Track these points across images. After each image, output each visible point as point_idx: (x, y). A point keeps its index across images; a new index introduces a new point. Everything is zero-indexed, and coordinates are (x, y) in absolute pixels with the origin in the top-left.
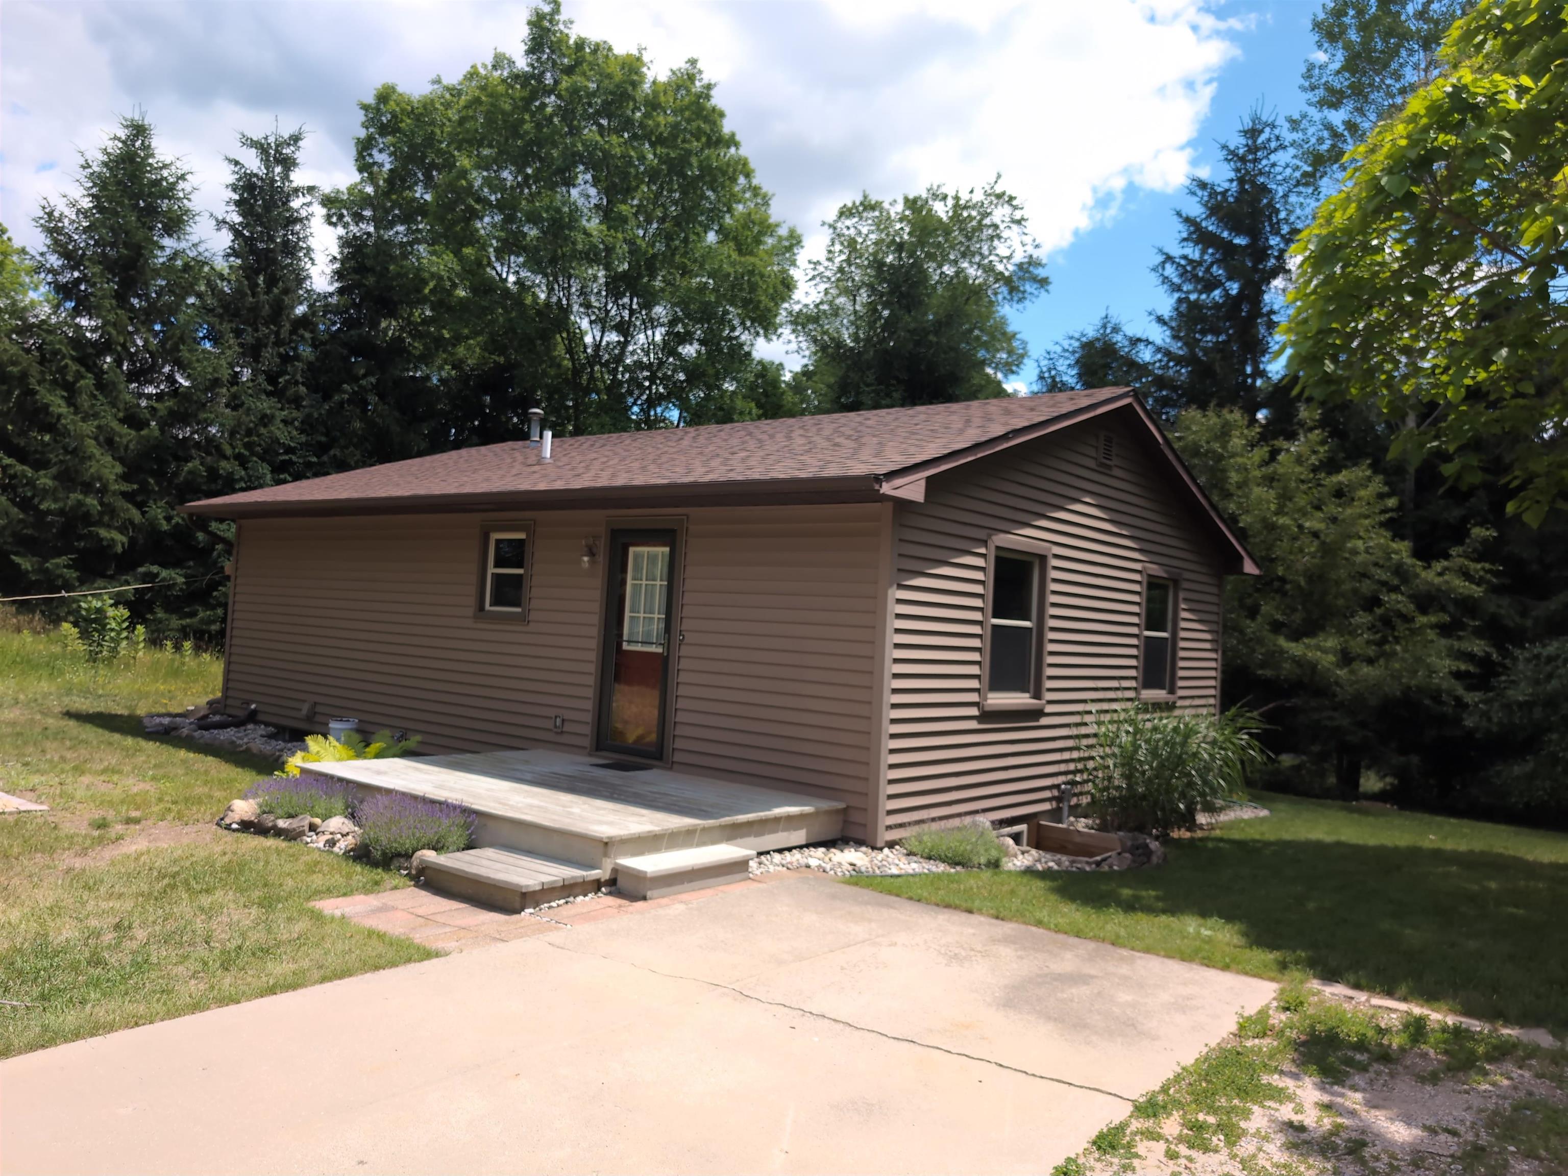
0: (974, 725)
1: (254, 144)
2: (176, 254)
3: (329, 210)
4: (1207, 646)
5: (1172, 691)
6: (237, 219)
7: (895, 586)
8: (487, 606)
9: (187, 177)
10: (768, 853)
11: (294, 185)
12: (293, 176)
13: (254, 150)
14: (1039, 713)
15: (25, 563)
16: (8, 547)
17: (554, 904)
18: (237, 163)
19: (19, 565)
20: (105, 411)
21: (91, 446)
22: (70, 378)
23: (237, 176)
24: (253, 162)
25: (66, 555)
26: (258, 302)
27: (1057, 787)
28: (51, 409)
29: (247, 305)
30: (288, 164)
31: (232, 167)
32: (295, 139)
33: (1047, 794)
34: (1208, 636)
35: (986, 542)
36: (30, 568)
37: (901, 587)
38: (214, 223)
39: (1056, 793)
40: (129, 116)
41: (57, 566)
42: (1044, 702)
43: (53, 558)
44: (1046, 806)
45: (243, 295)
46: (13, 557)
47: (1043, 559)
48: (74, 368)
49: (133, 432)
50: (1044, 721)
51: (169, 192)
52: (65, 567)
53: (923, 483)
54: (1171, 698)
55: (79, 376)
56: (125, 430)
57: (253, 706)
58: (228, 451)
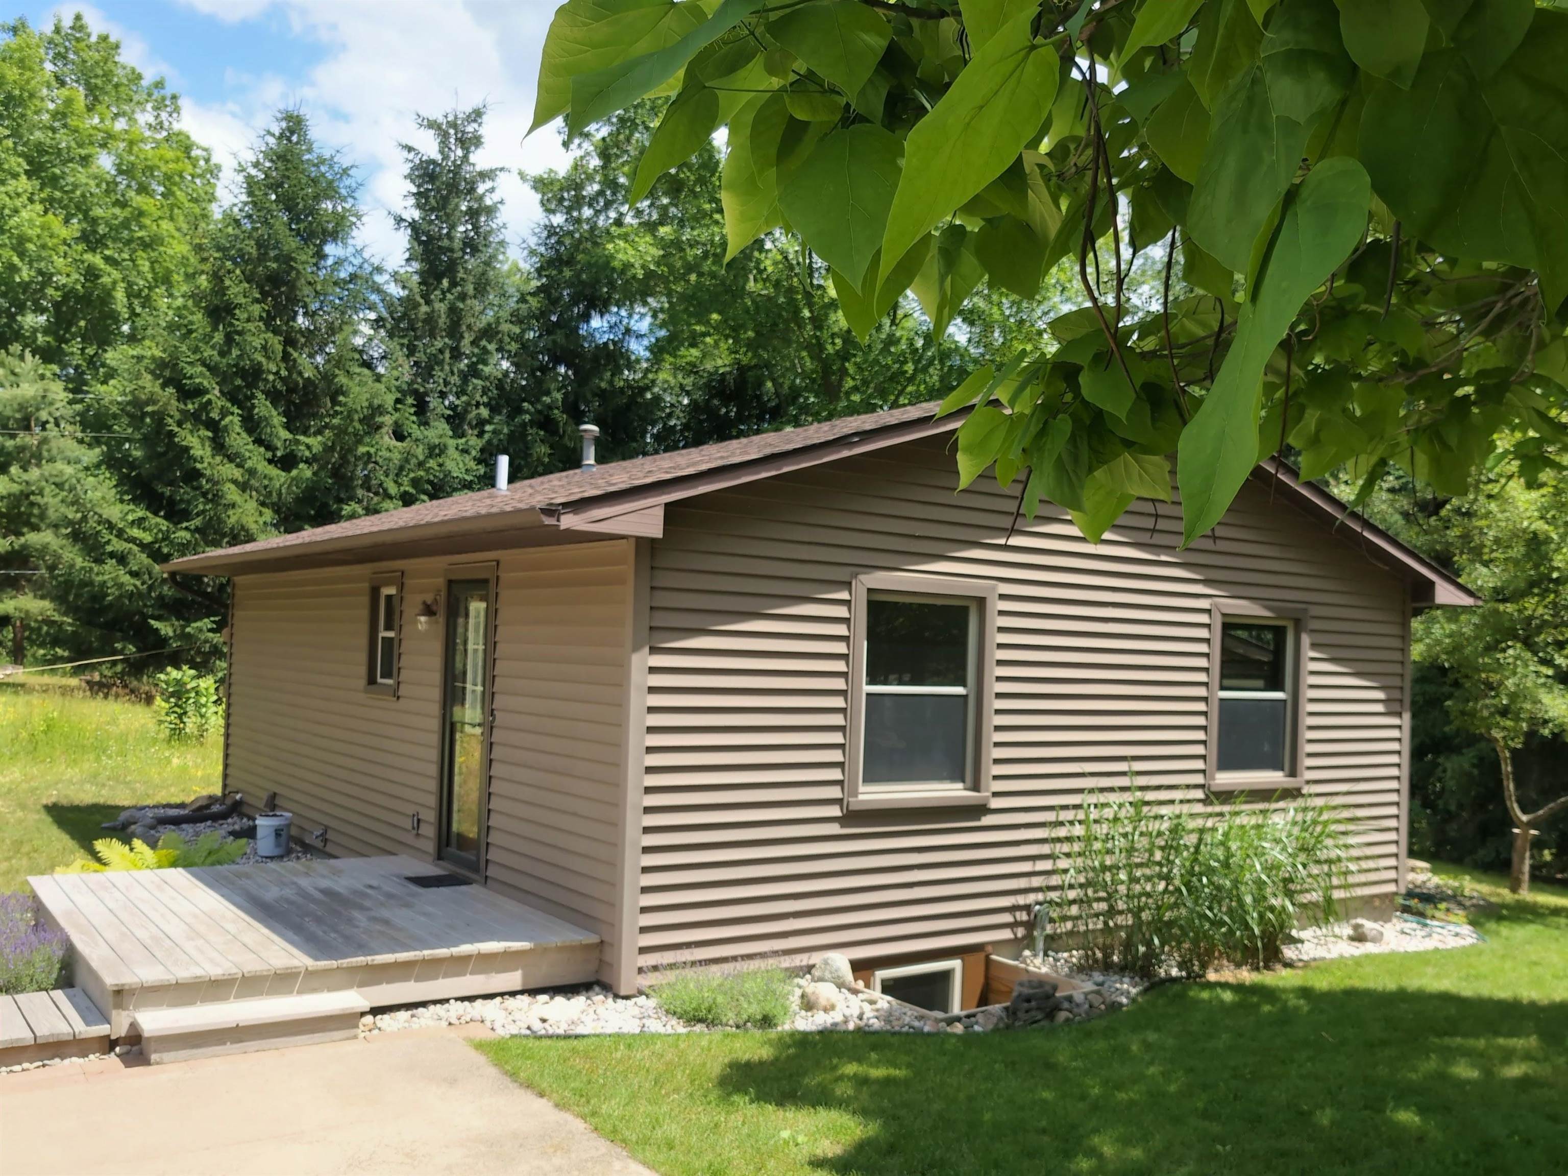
0: (834, 829)
1: (432, 125)
2: (339, 262)
3: (544, 194)
4: (1380, 708)
5: (1293, 773)
6: (416, 214)
7: (647, 650)
8: (380, 680)
9: (351, 172)
10: (447, 1001)
11: (478, 168)
12: (472, 158)
13: (432, 132)
14: (982, 810)
15: (165, 628)
16: (150, 611)
17: (17, 1068)
18: (410, 149)
19: (157, 630)
20: (250, 451)
21: (232, 493)
22: (215, 415)
23: (411, 165)
24: (429, 146)
25: (208, 617)
26: (433, 311)
27: (1027, 908)
28: (192, 452)
29: (422, 316)
30: (470, 142)
31: (405, 153)
32: (477, 115)
33: (1007, 918)
34: (1380, 695)
35: (850, 583)
36: (171, 634)
37: (654, 650)
38: (392, 222)
39: (1023, 916)
40: (282, 106)
41: (200, 630)
42: (988, 794)
43: (195, 621)
44: (1006, 934)
45: (416, 306)
46: (152, 622)
47: (981, 602)
48: (220, 403)
49: (284, 474)
50: (987, 820)
51: (330, 191)
52: (210, 630)
53: (660, 512)
54: (1290, 782)
55: (224, 413)
56: (273, 471)
57: (238, 797)
58: (393, 489)
